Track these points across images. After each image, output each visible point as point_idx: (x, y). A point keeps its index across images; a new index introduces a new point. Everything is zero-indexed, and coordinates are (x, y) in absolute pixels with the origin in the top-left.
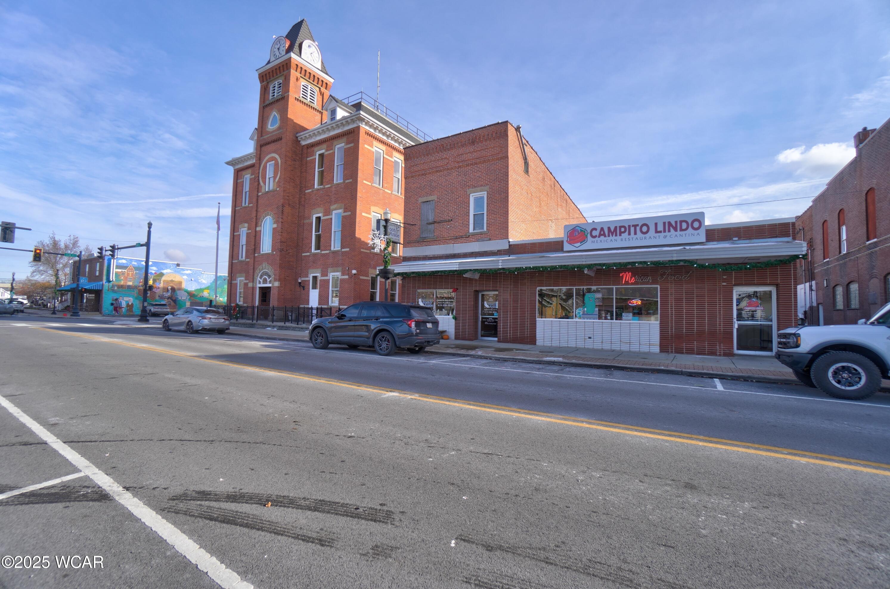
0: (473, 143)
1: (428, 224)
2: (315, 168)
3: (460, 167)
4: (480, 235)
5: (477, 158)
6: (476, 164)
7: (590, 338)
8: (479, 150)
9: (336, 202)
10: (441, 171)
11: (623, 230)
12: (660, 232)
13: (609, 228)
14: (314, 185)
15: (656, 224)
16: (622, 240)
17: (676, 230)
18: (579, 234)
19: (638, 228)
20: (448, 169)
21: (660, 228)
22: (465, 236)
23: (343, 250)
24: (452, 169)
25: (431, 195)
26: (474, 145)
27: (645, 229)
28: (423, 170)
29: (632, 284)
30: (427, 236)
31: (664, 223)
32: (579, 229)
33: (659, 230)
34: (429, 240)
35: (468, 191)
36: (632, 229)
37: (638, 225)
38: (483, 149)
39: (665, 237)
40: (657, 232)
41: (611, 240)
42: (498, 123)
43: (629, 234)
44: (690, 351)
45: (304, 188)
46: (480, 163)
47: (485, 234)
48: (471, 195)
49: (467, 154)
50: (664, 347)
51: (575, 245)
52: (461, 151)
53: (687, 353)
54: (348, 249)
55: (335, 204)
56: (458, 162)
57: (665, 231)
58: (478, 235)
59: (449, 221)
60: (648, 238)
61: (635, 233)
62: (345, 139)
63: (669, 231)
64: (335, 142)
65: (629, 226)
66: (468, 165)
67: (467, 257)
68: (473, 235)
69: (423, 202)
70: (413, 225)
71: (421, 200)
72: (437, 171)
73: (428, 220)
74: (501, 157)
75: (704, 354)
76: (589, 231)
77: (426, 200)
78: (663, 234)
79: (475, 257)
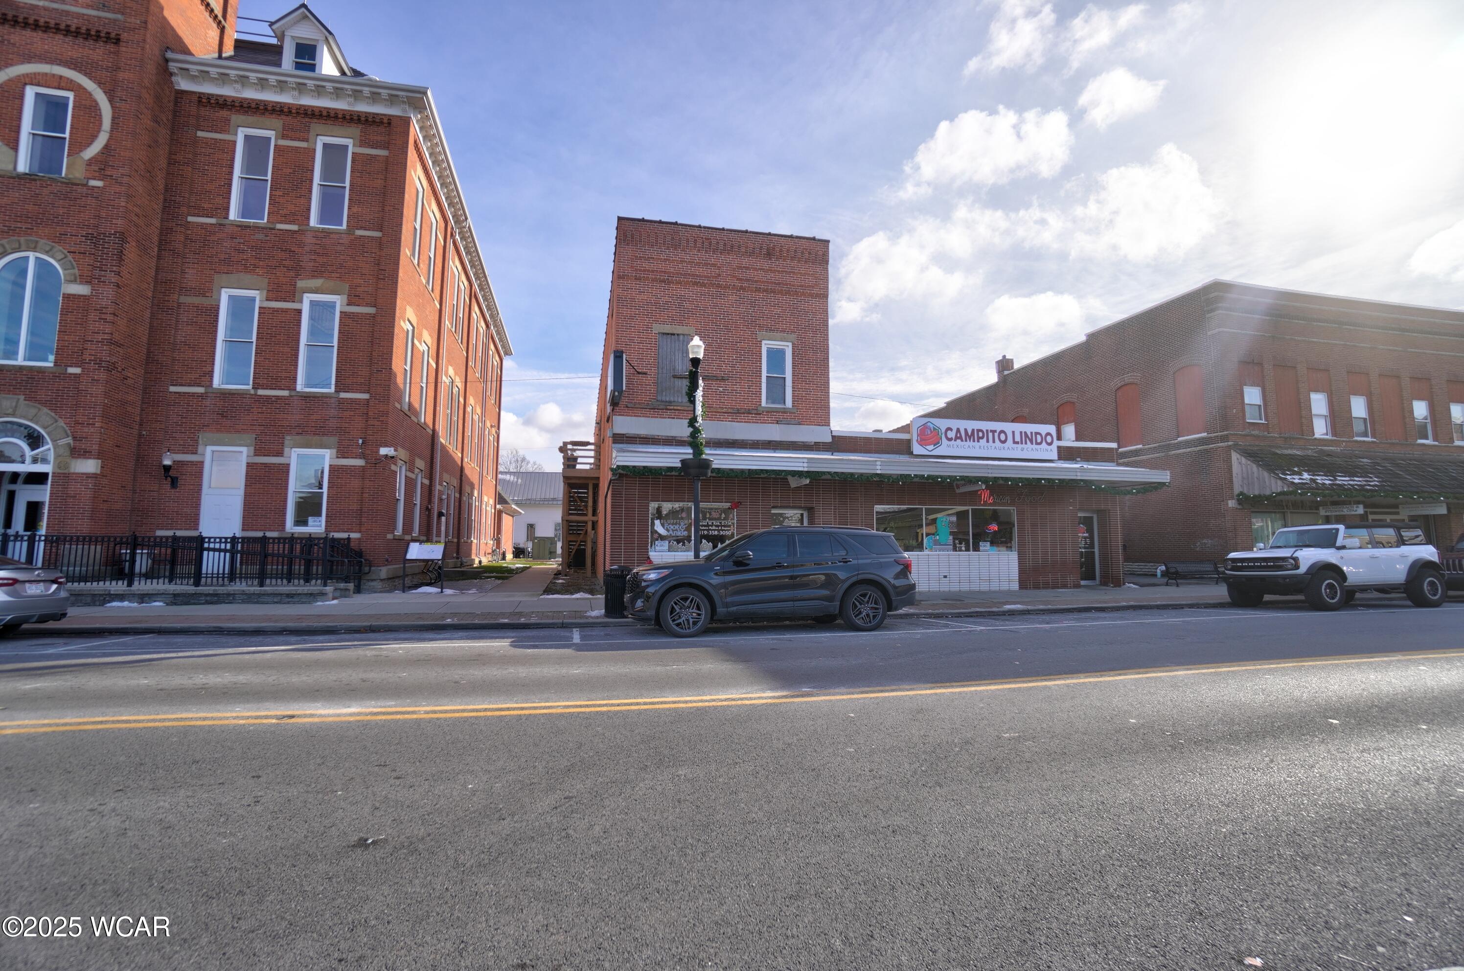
0: (769, 254)
1: (675, 377)
2: (231, 167)
3: (742, 288)
4: (782, 412)
5: (775, 283)
6: (773, 291)
7: (945, 577)
8: (779, 271)
9: (316, 273)
10: (703, 285)
11: (981, 434)
12: (1017, 443)
13: (966, 430)
14: (227, 209)
15: (1013, 432)
16: (980, 447)
17: (1032, 444)
18: (931, 432)
19: (996, 435)
20: (719, 286)
21: (1018, 439)
22: (755, 412)
23: (343, 395)
24: (726, 287)
25: (681, 323)
26: (770, 259)
27: (1003, 437)
28: (665, 272)
29: (990, 504)
30: (672, 399)
31: (1021, 433)
32: (932, 426)
33: (1016, 440)
34: (679, 408)
35: (760, 334)
36: (990, 435)
37: (995, 431)
38: (787, 272)
39: (1022, 450)
40: (1015, 442)
41: (969, 446)
42: (814, 239)
43: (988, 441)
44: (1046, 586)
45: (184, 209)
46: (781, 292)
47: (791, 413)
48: (764, 342)
49: (755, 269)
50: (1024, 583)
51: (928, 447)
52: (745, 261)
53: (1044, 588)
54: (366, 396)
55: (314, 277)
56: (741, 280)
57: (1022, 443)
58: (779, 412)
59: (723, 379)
60: (1006, 448)
61: (994, 442)
62: (356, 130)
63: (1026, 443)
64: (316, 126)
65: (987, 431)
66: (758, 290)
67: (759, 448)
68: (769, 411)
69: (664, 334)
70: (639, 373)
71: (657, 328)
72: (696, 284)
73: (674, 370)
74: (817, 294)
75: (1058, 588)
76: (943, 431)
77: (671, 332)
78: (1020, 446)
79: (773, 449)
